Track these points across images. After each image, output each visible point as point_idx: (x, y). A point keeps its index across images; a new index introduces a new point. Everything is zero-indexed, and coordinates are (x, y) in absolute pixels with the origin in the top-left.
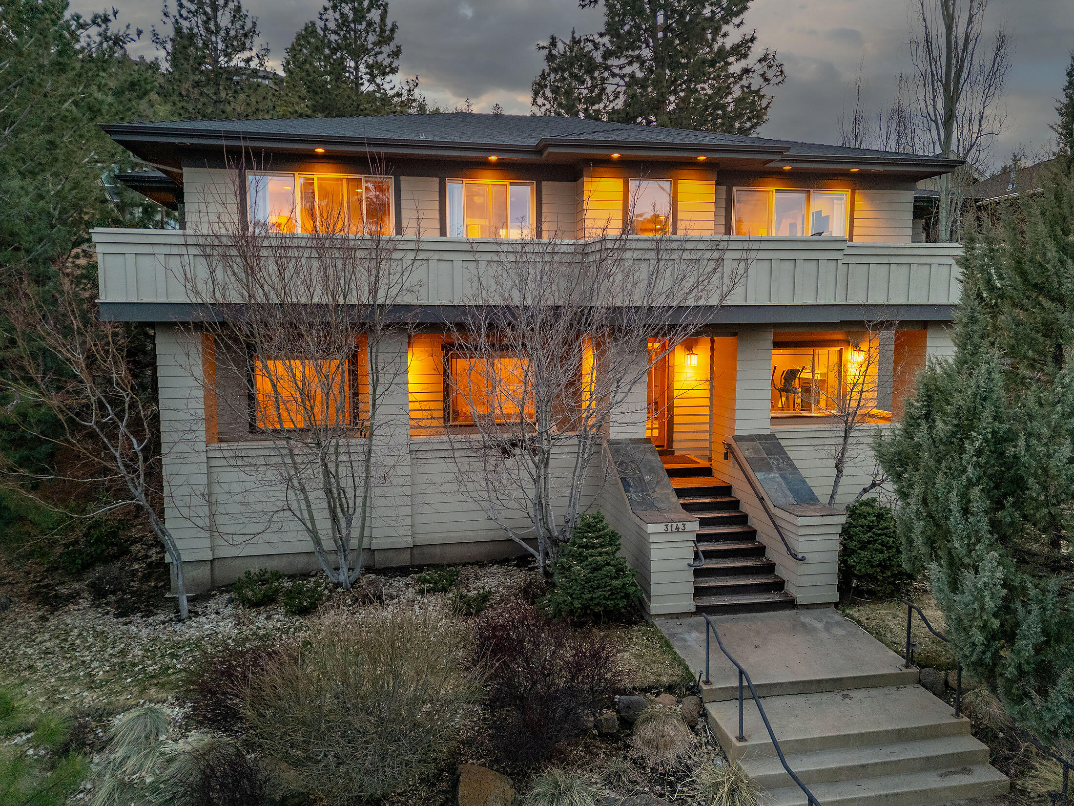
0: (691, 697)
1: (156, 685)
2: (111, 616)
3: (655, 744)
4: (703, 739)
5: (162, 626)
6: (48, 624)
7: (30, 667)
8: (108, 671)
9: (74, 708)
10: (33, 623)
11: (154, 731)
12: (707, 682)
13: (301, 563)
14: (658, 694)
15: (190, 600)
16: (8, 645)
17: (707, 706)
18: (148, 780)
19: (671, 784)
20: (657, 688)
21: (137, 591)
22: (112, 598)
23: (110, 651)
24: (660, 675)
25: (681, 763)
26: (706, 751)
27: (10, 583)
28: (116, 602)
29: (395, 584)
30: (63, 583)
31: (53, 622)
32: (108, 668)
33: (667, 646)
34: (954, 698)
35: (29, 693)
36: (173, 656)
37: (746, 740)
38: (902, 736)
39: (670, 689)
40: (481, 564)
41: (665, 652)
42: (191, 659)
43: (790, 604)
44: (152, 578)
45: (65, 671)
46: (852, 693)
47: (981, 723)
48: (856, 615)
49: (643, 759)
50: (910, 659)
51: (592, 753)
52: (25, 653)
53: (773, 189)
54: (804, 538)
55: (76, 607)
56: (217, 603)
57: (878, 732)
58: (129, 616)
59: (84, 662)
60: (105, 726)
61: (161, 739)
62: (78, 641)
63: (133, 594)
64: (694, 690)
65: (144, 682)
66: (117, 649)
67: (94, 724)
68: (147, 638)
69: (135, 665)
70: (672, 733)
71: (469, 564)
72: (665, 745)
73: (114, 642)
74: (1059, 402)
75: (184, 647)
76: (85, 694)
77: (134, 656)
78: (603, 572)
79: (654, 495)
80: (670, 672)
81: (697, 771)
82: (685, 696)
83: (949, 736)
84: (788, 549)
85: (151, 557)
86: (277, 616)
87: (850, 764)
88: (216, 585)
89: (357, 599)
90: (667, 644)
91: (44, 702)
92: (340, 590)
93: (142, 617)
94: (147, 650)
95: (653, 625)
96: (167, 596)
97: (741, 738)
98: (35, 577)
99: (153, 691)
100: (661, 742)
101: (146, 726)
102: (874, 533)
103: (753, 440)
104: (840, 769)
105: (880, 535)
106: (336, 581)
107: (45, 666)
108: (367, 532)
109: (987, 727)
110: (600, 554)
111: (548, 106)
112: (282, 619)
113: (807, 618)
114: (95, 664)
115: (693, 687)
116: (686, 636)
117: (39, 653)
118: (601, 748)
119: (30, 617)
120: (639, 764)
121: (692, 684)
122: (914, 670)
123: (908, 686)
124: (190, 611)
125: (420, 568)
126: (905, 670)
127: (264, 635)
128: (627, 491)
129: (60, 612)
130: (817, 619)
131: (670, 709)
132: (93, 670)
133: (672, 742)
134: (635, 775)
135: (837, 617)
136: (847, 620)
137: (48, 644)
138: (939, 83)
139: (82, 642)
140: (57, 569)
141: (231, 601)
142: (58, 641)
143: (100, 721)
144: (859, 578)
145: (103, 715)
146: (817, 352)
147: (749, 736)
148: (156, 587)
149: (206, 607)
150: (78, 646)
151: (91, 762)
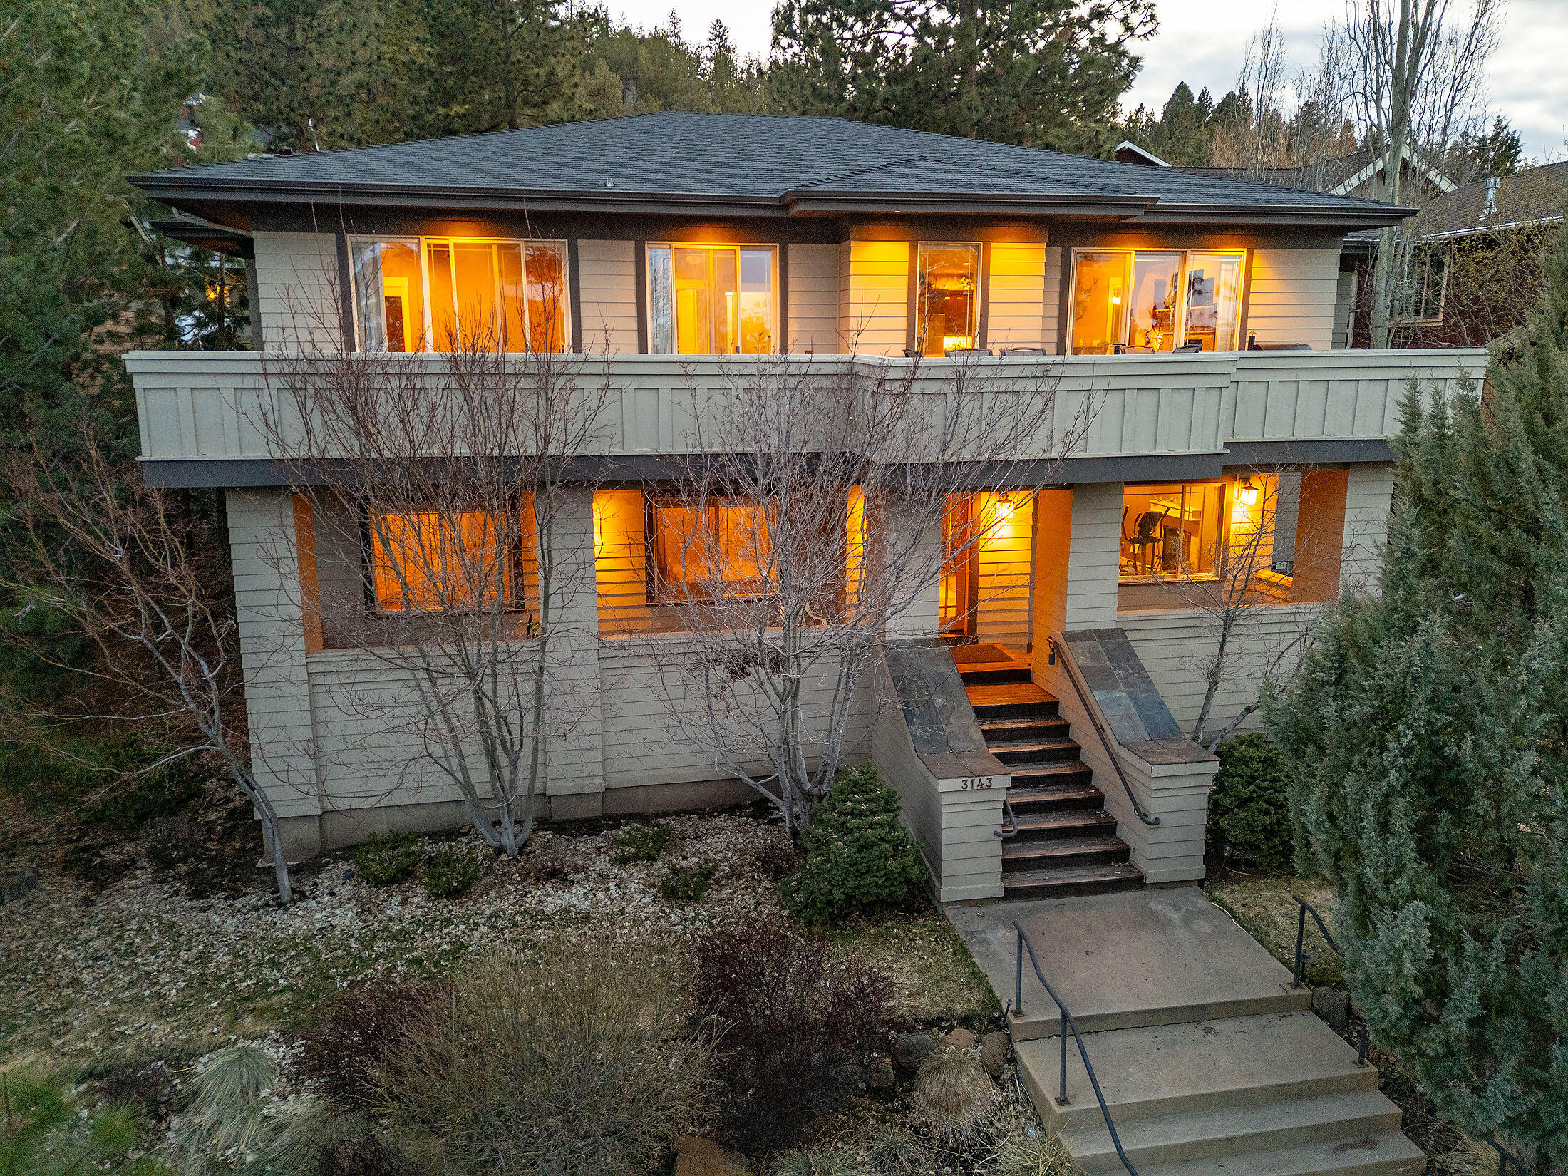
0: (995, 1034)
1: (252, 1011)
2: (182, 897)
3: (944, 1104)
4: (1011, 1095)
5: (256, 914)
6: (94, 910)
7: (74, 981)
8: (183, 989)
9: (139, 1047)
10: (73, 909)
11: (252, 1082)
12: (1018, 1013)
13: (446, 817)
14: (949, 1030)
15: (293, 872)
16: (40, 945)
17: (1017, 1046)
18: (249, 1158)
19: (965, 1164)
20: (948, 1020)
21: (216, 856)
22: (182, 868)
23: (184, 956)
24: (953, 1001)
25: (979, 1132)
26: (1013, 1113)
27: (35, 843)
28: (188, 874)
29: (581, 847)
30: (111, 844)
31: (101, 906)
32: (183, 985)
33: (963, 952)
34: (1359, 1032)
35: (76, 1023)
36: (274, 964)
37: (1069, 1104)
38: (1284, 1094)
39: (966, 1022)
40: (701, 813)
41: (960, 962)
42: (298, 969)
43: (1137, 882)
44: (238, 835)
45: (124, 989)
46: (1217, 1026)
47: (1393, 1070)
48: (1228, 899)
49: (927, 1126)
50: (1302, 972)
51: (858, 1118)
52: (64, 959)
53: (1132, 250)
54: (1160, 794)
55: (132, 882)
56: (331, 878)
57: (1251, 1090)
58: (207, 897)
59: (148, 974)
60: (183, 1074)
61: (263, 1094)
62: (138, 940)
63: (211, 860)
64: (999, 1024)
65: (235, 1006)
66: (194, 952)
67: (168, 1071)
68: (234, 933)
69: (220, 979)
70: (968, 1089)
71: (686, 812)
72: (959, 1106)
73: (190, 941)
74: (1522, 692)
75: (286, 950)
76: (154, 1026)
77: (218, 966)
78: (875, 851)
79: (947, 729)
80: (966, 995)
81: (1001, 1143)
82: (987, 1032)
83: (1348, 1092)
84: (1136, 808)
85: (233, 801)
86: (415, 900)
87: (1211, 1137)
88: (329, 847)
89: (527, 875)
90: (963, 951)
91: (97, 1039)
92: (504, 857)
93: (226, 899)
94: (236, 955)
95: (943, 917)
96: (259, 865)
97: (1063, 1101)
98: (70, 832)
99: (248, 1021)
100: (953, 1100)
101: (241, 1077)
102: (1258, 787)
103: (1092, 639)
104: (1197, 1144)
105: (1266, 789)
106: (496, 844)
107: (95, 979)
108: (540, 773)
109: (1401, 1077)
110: (871, 826)
111: (796, 49)
112: (423, 903)
113: (1159, 904)
114: (165, 977)
115: (998, 1019)
116: (989, 935)
117: (85, 958)
118: (869, 1110)
119: (68, 899)
120: (922, 1134)
121: (996, 1015)
122: (1305, 991)
123: (1295, 1014)
124: (293, 891)
125: (616, 821)
126: (1293, 992)
127: (399, 932)
128: (909, 723)
129: (109, 892)
130: (1173, 905)
131: (966, 1054)
132: (163, 986)
133: (968, 1101)
134: (916, 1151)
135: (1202, 903)
136: (1215, 908)
137: (96, 944)
138: (1387, 67)
139: (144, 941)
140: (100, 820)
141: (350, 875)
142: (110, 939)
143: (177, 1066)
144: (1233, 845)
145: (181, 1058)
146: (1188, 489)
147: (1074, 1096)
148: (243, 849)
149: (316, 884)
150: (139, 948)
151: (169, 1128)
